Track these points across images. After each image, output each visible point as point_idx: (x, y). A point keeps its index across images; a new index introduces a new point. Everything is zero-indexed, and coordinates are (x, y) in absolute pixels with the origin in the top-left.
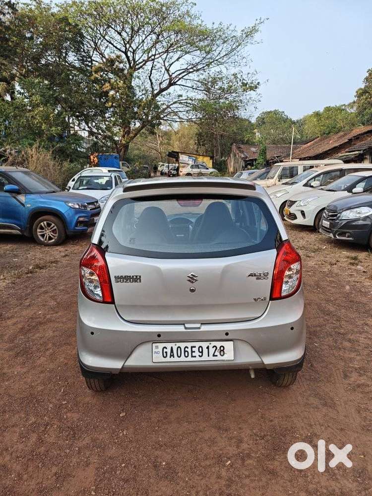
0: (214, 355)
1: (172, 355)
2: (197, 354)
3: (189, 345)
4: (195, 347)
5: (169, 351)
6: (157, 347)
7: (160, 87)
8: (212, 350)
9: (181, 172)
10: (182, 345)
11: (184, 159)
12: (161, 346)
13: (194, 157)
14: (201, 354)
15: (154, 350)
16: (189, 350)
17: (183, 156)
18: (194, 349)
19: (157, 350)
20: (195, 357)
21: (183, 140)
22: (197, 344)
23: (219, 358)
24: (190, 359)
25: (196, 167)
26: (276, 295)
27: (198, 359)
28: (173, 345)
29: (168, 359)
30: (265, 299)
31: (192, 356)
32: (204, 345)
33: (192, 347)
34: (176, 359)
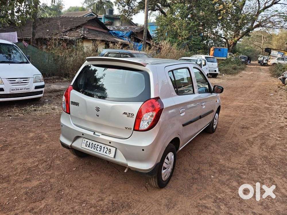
0: (106, 153)
1: (89, 146)
2: (99, 149)
3: (97, 144)
4: (99, 145)
5: (88, 143)
6: (85, 140)
7: (265, 5)
8: (106, 150)
9: (269, 62)
10: (94, 143)
11: (274, 53)
12: (86, 140)
13: (283, 53)
14: (100, 150)
15: (83, 141)
16: (96, 146)
17: (274, 51)
18: (98, 146)
19: (84, 142)
20: (98, 150)
21: (281, 41)
22: (100, 145)
23: (108, 154)
24: (95, 150)
25: (281, 59)
26: (137, 128)
27: (98, 152)
28: (91, 141)
29: (87, 148)
30: (131, 129)
31: (96, 150)
32: (103, 146)
33: (98, 145)
34: (90, 149)
